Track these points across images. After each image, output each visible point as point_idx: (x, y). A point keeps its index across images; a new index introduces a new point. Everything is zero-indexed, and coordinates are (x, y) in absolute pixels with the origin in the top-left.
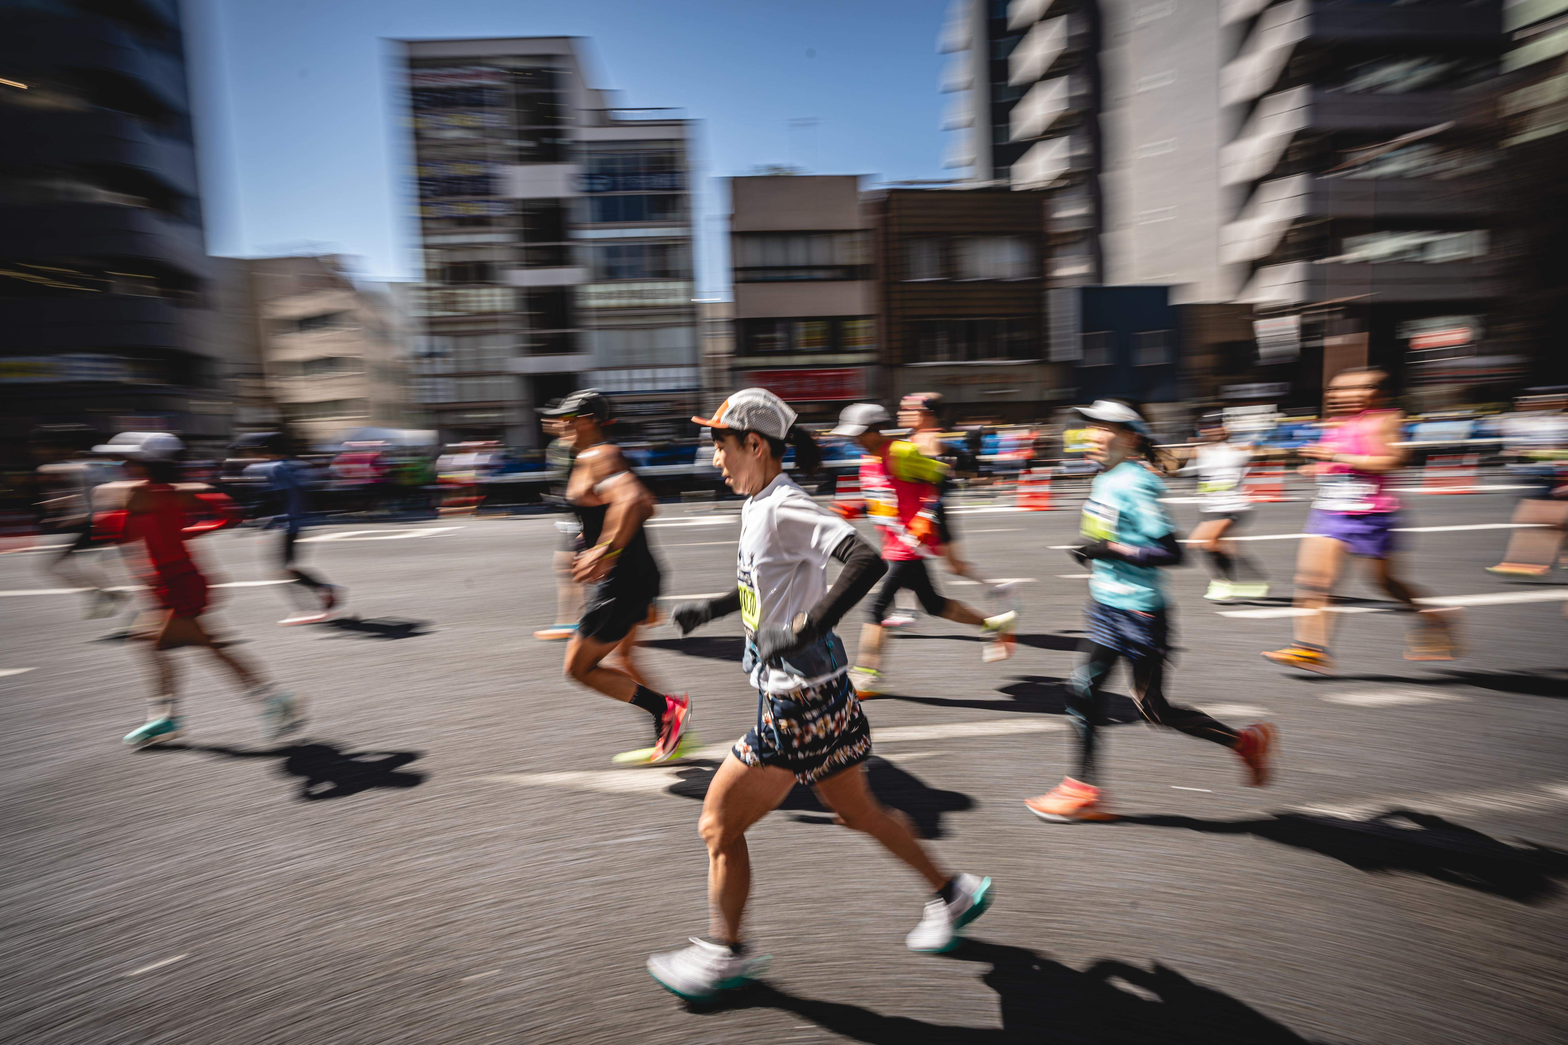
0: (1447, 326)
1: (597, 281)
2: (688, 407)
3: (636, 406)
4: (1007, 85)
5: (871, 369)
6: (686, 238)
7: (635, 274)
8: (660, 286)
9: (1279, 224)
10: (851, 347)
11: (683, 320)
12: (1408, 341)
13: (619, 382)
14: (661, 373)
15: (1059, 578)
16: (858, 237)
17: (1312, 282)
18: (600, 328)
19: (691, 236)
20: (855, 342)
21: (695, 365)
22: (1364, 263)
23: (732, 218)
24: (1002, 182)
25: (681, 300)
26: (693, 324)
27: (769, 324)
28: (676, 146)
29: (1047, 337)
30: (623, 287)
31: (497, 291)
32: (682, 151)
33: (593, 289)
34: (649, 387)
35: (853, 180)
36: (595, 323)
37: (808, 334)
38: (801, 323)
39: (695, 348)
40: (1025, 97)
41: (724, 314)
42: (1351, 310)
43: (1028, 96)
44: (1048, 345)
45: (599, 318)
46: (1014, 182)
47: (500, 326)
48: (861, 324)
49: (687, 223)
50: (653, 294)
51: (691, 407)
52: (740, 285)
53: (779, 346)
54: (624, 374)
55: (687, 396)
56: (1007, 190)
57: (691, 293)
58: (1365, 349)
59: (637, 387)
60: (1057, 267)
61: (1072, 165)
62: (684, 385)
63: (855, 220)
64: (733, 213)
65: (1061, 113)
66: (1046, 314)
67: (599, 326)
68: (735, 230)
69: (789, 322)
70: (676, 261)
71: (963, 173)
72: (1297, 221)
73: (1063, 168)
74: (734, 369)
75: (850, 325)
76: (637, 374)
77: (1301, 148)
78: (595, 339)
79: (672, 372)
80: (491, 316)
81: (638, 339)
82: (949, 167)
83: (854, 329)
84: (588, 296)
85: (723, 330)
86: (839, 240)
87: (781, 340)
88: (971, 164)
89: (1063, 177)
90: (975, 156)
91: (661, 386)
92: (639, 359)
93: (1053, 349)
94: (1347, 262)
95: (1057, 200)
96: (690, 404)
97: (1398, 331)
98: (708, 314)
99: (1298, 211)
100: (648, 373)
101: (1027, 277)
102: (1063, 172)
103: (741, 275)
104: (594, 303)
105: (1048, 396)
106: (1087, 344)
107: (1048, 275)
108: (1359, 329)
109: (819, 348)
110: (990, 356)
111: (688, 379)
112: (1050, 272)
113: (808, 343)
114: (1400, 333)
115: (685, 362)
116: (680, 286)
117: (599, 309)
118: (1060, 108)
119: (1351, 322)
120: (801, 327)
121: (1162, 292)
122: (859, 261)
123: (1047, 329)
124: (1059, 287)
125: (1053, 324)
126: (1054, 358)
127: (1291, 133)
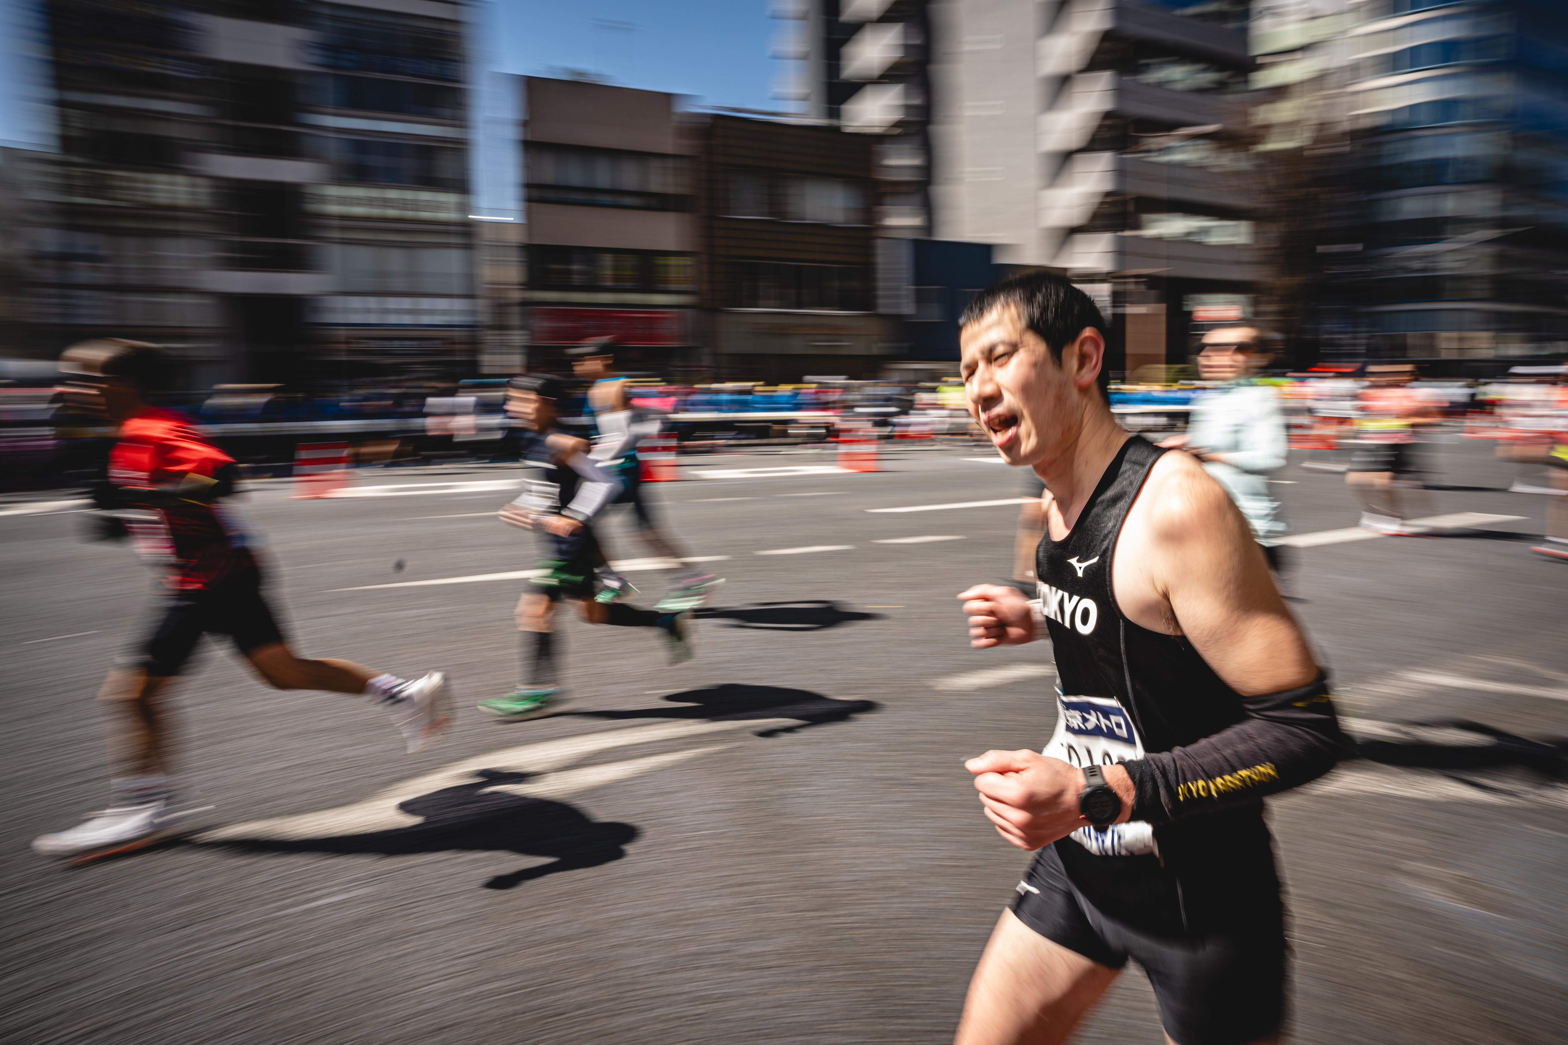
0: (1227, 303)
1: (340, 181)
2: (458, 347)
3: (386, 343)
4: (837, 21)
5: (689, 313)
6: (460, 141)
7: (394, 179)
8: (425, 196)
9: (1094, 194)
10: (662, 286)
11: (453, 240)
12: (1190, 313)
13: (368, 311)
14: (425, 303)
15: (874, 543)
16: (670, 163)
17: (1121, 252)
18: (344, 242)
19: (466, 139)
20: (666, 282)
21: (471, 296)
22: (1159, 239)
23: (525, 124)
24: (834, 122)
25: (452, 216)
26: (468, 247)
27: (565, 253)
28: (447, 27)
29: (874, 289)
30: (374, 193)
31: (180, 179)
32: (457, 36)
33: (333, 191)
34: (407, 319)
35: (667, 98)
36: (336, 235)
37: (616, 268)
38: (609, 255)
39: (470, 277)
40: (854, 37)
41: (515, 237)
42: (1153, 282)
43: (858, 36)
44: (875, 297)
45: (343, 229)
46: (843, 122)
47: (181, 227)
48: (673, 261)
49: (461, 121)
50: (416, 205)
51: (463, 347)
52: (534, 205)
53: (577, 280)
54: (372, 302)
55: (457, 334)
56: (837, 130)
57: (464, 208)
58: (1163, 319)
59: (393, 319)
60: (886, 215)
61: (907, 114)
62: (457, 319)
63: (668, 144)
64: (527, 118)
65: (897, 60)
66: (874, 264)
67: (343, 239)
68: (529, 139)
69: (590, 254)
70: (446, 167)
71: (791, 107)
72: (1108, 194)
73: (897, 116)
74: (524, 303)
75: (661, 261)
76: (392, 303)
77: (1109, 127)
78: (335, 254)
79: (442, 304)
80: (171, 212)
81: (396, 260)
82: (776, 98)
83: (666, 266)
84: (323, 199)
85: (514, 257)
86: (655, 165)
87: (580, 273)
88: (805, 98)
89: (898, 124)
90: (810, 91)
91: (426, 320)
92: (399, 284)
93: (880, 301)
94: (1145, 237)
95: (887, 147)
96: (460, 343)
97: (1185, 303)
98: (487, 234)
99: (1108, 186)
100: (406, 303)
101: (855, 224)
102: (899, 119)
103: (536, 193)
104: (334, 209)
105: (876, 349)
106: (920, 298)
107: (878, 223)
108: (1159, 301)
109: (629, 285)
110: (821, 306)
111: (462, 312)
112: (880, 220)
113: (616, 278)
114: (1187, 305)
115: (456, 292)
116: (450, 198)
117: (343, 217)
118: (895, 55)
119: (1153, 293)
120: (608, 260)
121: (986, 250)
122: (671, 190)
123: (874, 280)
124: (890, 236)
125: (880, 275)
126: (882, 310)
127: (1101, 112)
